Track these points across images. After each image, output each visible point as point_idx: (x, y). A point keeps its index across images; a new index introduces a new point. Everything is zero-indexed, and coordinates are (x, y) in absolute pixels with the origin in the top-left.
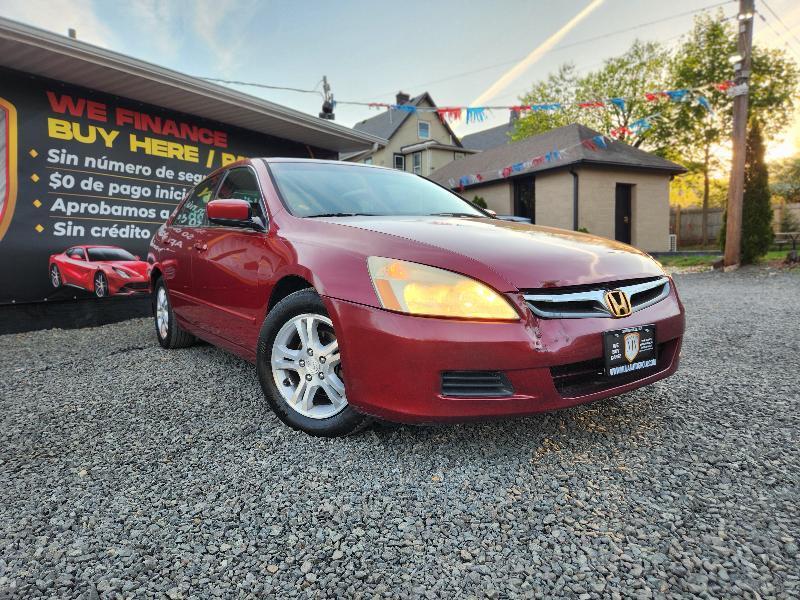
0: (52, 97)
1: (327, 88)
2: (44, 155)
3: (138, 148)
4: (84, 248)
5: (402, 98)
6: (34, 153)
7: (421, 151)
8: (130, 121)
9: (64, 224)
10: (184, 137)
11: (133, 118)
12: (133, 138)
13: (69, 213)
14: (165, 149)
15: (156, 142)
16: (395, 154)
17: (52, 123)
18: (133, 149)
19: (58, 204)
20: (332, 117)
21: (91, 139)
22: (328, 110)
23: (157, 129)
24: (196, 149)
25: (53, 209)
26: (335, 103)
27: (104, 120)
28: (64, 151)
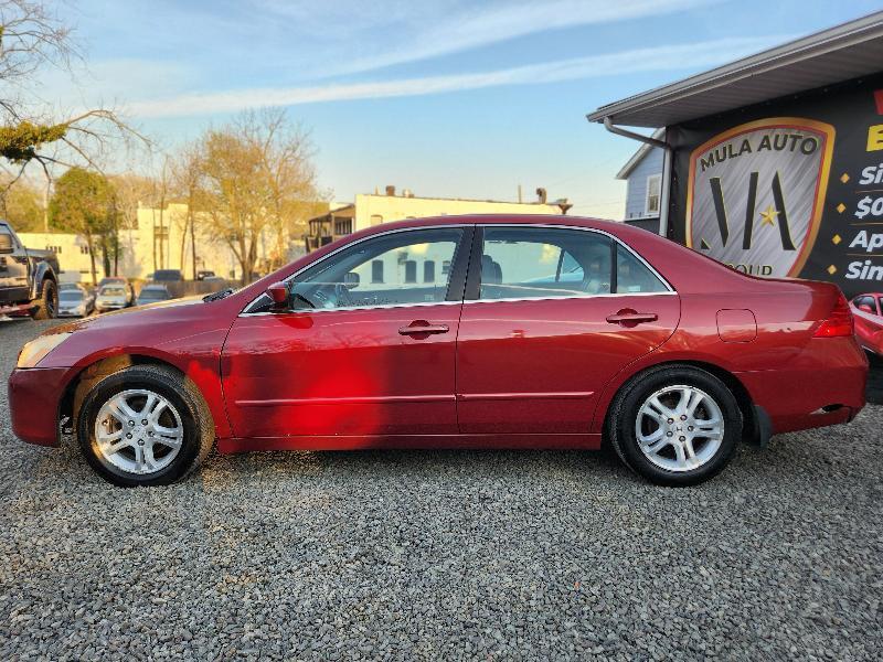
4: (875, 296)
6: (845, 178)
9: (860, 264)
13: (870, 250)
17: (874, 132)
19: (861, 239)
25: (852, 245)
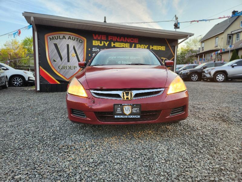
0: (94, 36)
1: (177, 19)
2: (92, 49)
3: (113, 46)
5: (234, 12)
6: (89, 49)
7: (240, 32)
8: (112, 39)
10: (126, 41)
11: (113, 38)
12: (112, 43)
14: (120, 45)
15: (118, 43)
16: (228, 35)
17: (94, 41)
18: (112, 46)
20: (179, 28)
21: (102, 44)
22: (176, 26)
23: (118, 40)
24: (129, 44)
26: (179, 23)
27: (105, 39)
28: (96, 48)
